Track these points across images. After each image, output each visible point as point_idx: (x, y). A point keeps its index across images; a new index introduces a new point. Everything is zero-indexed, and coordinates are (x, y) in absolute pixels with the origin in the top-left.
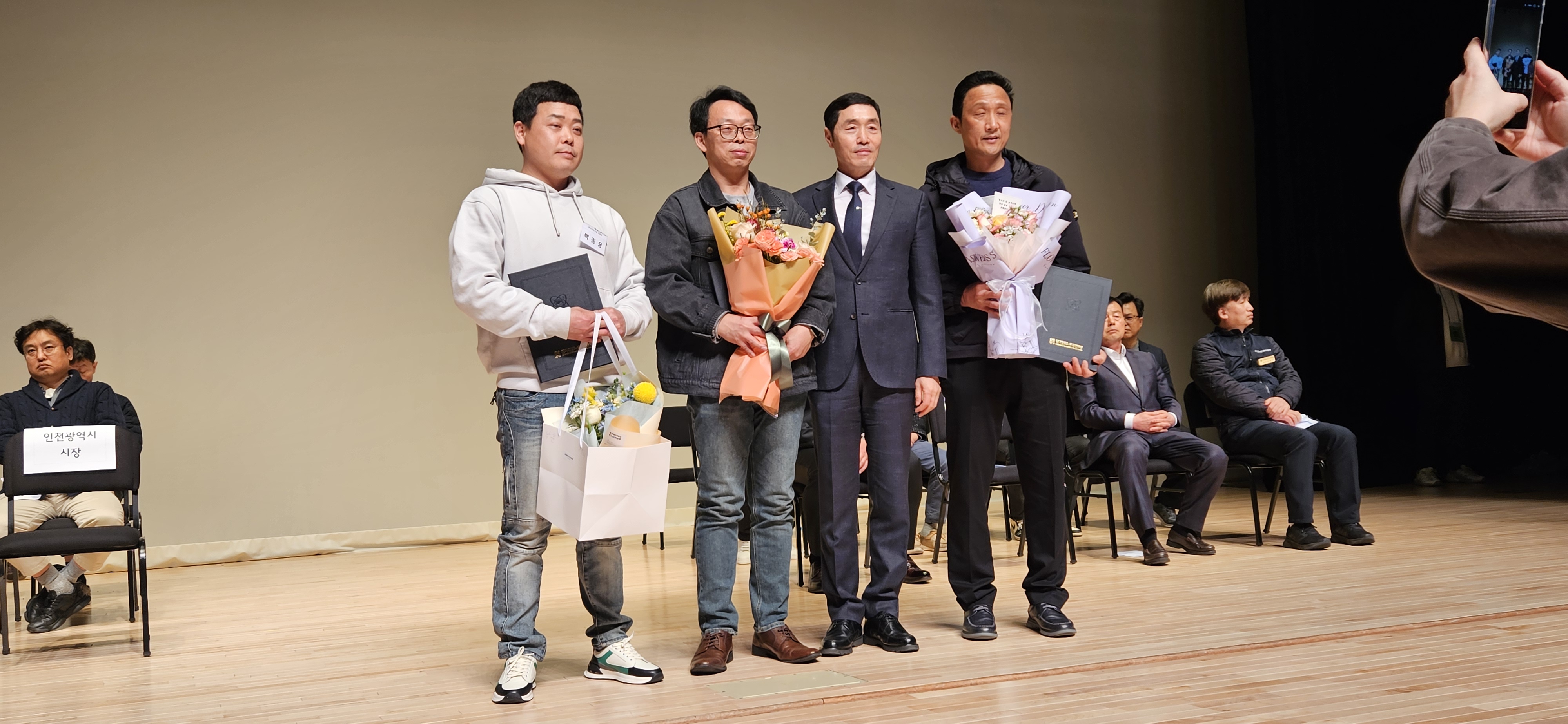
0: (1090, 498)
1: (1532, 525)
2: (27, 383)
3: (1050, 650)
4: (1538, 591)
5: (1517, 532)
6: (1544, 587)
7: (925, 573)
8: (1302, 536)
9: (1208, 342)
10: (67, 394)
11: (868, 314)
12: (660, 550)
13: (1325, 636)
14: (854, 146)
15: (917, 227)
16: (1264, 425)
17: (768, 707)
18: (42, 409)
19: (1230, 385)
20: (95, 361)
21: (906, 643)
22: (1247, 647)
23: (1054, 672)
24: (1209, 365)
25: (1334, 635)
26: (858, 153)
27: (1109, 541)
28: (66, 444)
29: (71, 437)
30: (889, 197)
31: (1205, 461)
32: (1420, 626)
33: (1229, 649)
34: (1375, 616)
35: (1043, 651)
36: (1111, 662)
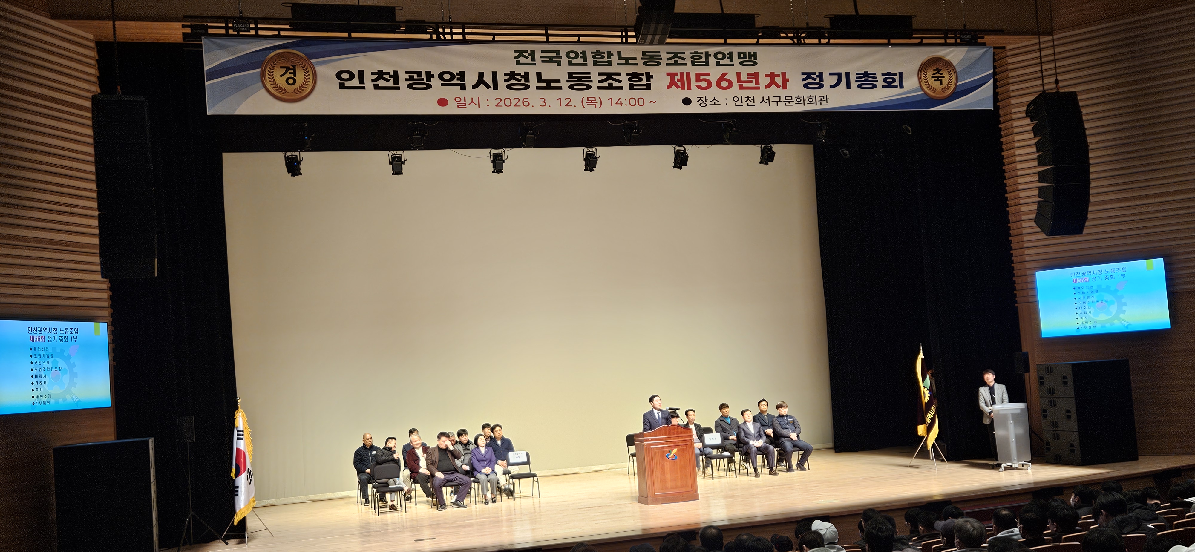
18: (498, 446)
19: (780, 430)
24: (776, 425)
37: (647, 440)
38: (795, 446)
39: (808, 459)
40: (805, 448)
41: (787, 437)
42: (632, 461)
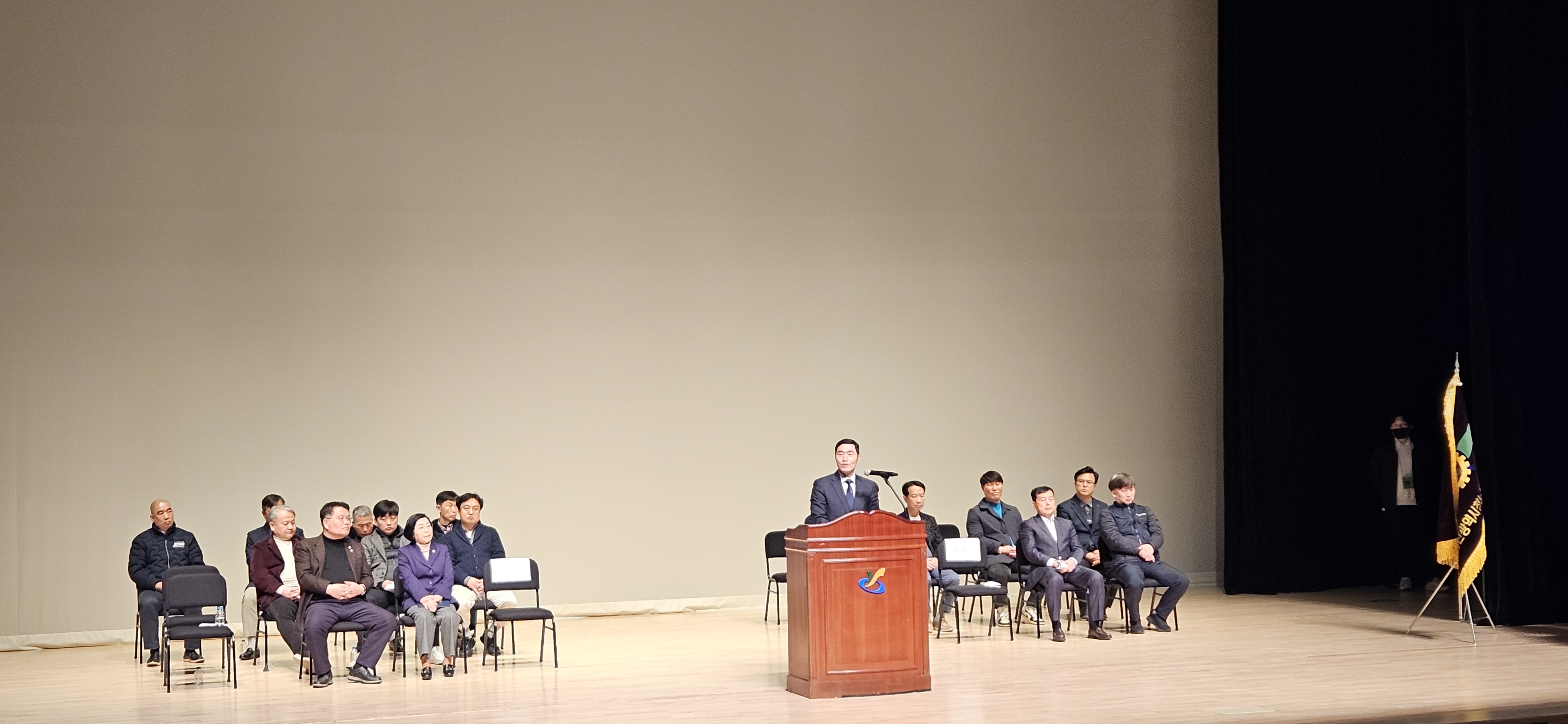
12: (777, 625)
19: (1116, 538)
37: (815, 545)
38: (1148, 575)
39: (1177, 605)
40: (1172, 582)
41: (1131, 554)
42: (776, 591)
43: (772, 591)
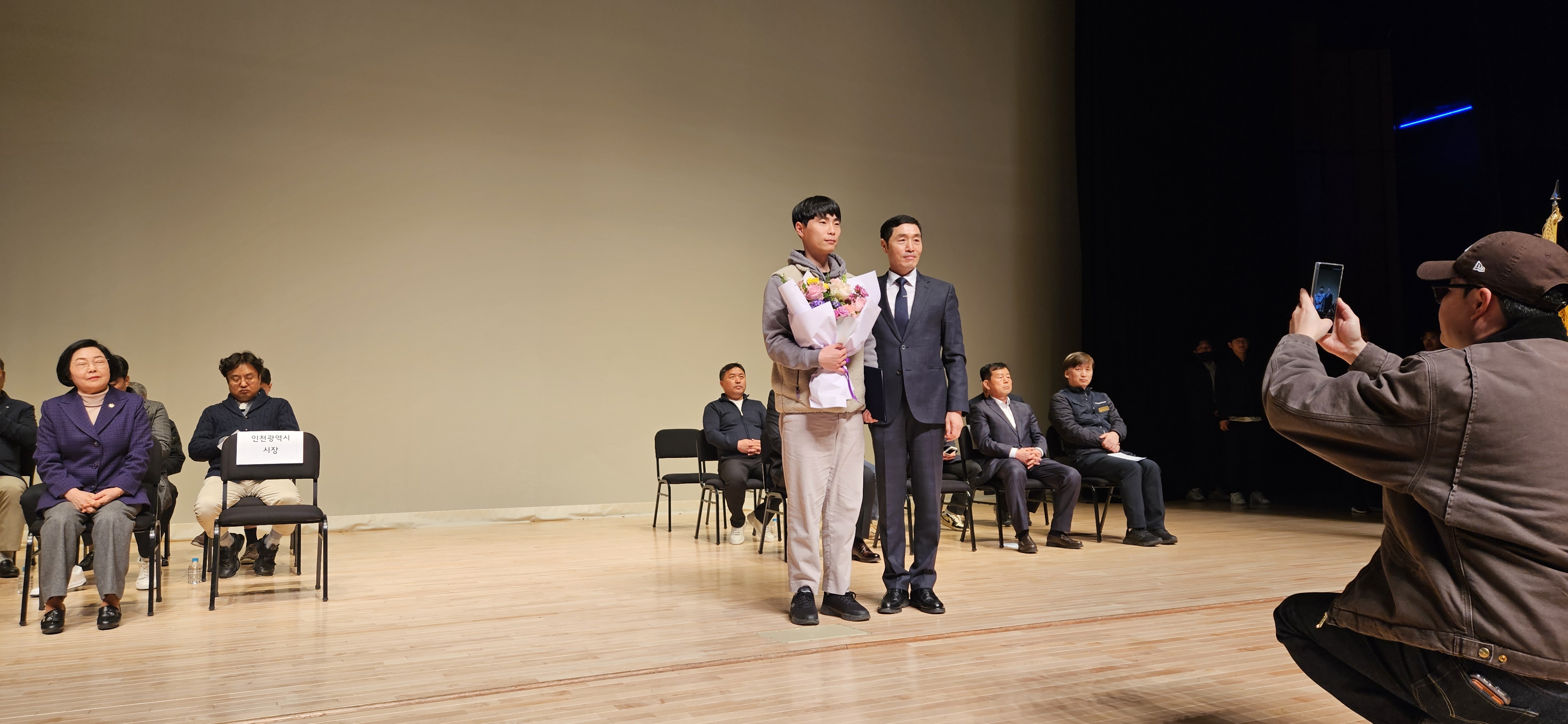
0: (973, 504)
1: (1281, 533)
2: (226, 398)
3: (990, 614)
4: (1308, 581)
5: (1274, 538)
6: (1310, 578)
7: (876, 556)
8: (1141, 537)
9: (1060, 395)
10: (256, 407)
11: (911, 371)
12: (668, 532)
13: (1178, 610)
14: (904, 253)
15: (946, 309)
16: (1103, 458)
17: (810, 650)
18: (238, 417)
19: (1074, 428)
20: (271, 383)
21: (936, 607)
22: (1127, 615)
23: (1000, 630)
24: (1062, 412)
25: (1184, 609)
26: (907, 258)
27: (998, 537)
28: (268, 444)
29: (271, 439)
30: (926, 287)
31: (1066, 479)
32: (1239, 604)
33: (1116, 616)
34: (1207, 596)
35: (985, 614)
36: (1038, 623)
41: (1094, 447)
42: (668, 494)
43: (662, 494)
